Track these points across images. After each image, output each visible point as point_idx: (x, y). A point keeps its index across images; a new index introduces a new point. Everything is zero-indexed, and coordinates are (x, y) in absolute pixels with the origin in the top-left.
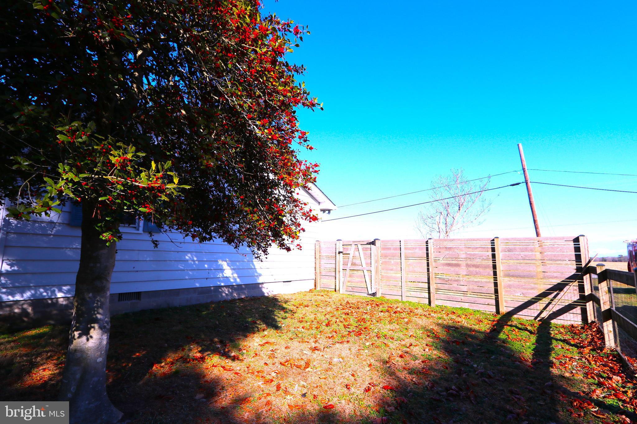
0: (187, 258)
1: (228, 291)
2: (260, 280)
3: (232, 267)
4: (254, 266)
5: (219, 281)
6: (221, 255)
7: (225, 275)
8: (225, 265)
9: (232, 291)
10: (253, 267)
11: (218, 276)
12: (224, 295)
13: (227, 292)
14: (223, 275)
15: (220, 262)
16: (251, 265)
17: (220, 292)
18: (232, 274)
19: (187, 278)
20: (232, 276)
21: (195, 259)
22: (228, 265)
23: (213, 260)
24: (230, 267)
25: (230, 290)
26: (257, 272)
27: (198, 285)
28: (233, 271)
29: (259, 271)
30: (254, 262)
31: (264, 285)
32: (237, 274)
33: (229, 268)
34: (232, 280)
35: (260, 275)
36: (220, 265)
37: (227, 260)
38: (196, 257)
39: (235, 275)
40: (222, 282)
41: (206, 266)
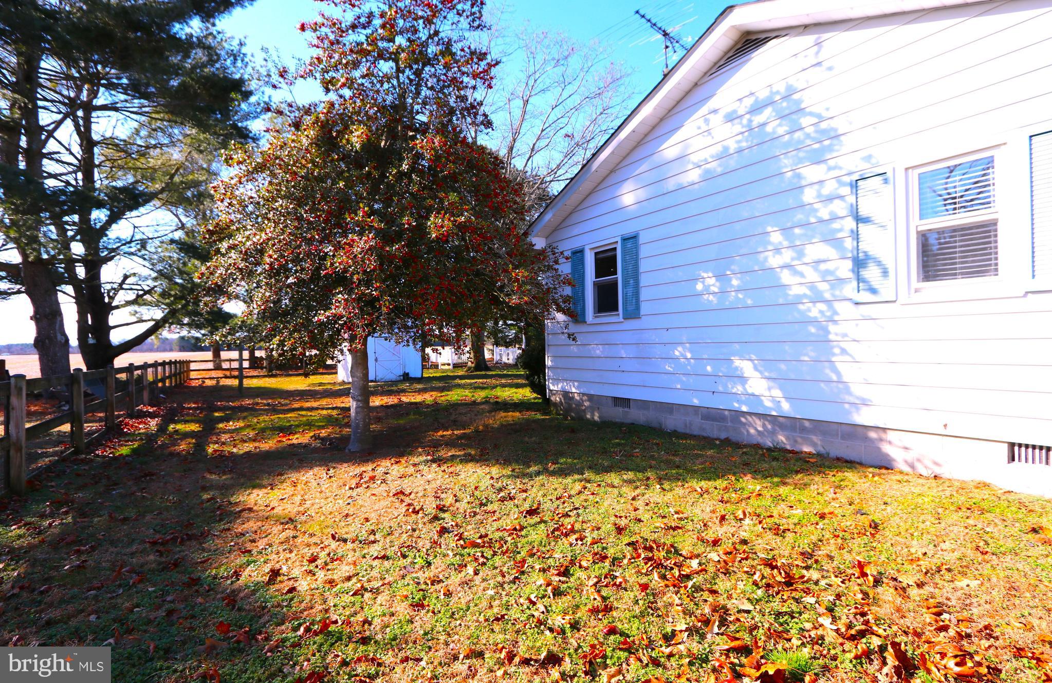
0: (677, 353)
1: (764, 426)
2: (863, 417)
3: (767, 374)
4: (838, 373)
5: (738, 401)
6: (737, 346)
7: (750, 391)
8: (746, 367)
9: (773, 428)
10: (834, 378)
11: (734, 391)
12: (752, 431)
13: (760, 429)
14: (745, 389)
15: (738, 363)
16: (828, 371)
17: (744, 424)
18: (769, 389)
19: (679, 386)
20: (767, 393)
21: (689, 355)
22: (756, 368)
23: (722, 357)
24: (761, 372)
25: (769, 427)
26: (850, 394)
27: (696, 402)
28: (771, 384)
29: (858, 390)
30: (838, 365)
31: (891, 436)
32: (781, 389)
33: (758, 374)
34: (768, 404)
35: (865, 403)
36: (736, 368)
37: (754, 357)
38: (691, 352)
39: (777, 393)
40: (745, 403)
41: (709, 368)
